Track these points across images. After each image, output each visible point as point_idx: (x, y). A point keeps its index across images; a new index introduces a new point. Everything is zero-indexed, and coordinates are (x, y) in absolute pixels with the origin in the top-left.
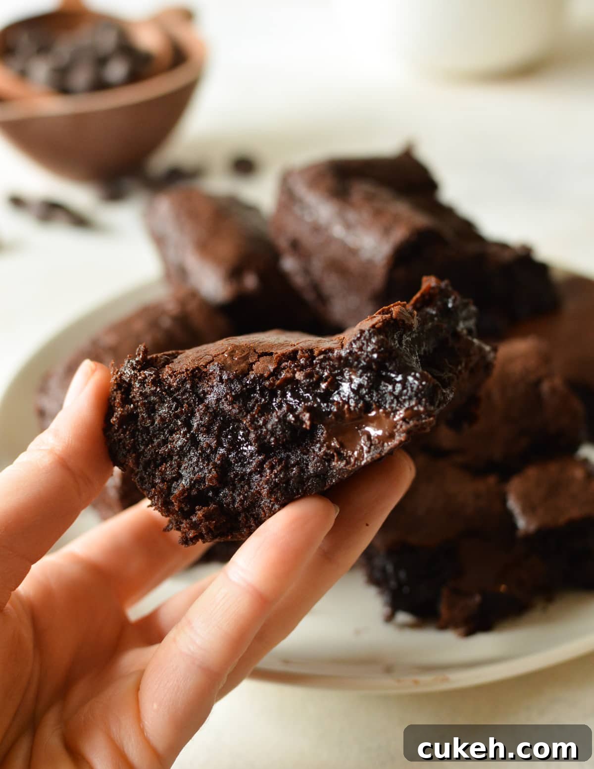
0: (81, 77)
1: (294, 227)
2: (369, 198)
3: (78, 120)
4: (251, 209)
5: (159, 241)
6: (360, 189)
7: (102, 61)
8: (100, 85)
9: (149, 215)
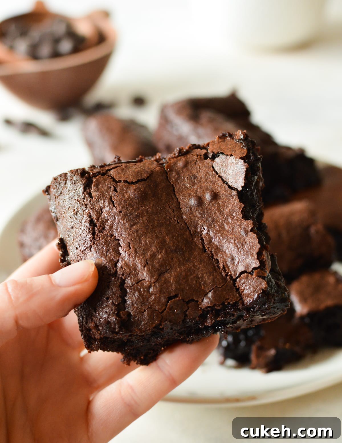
0: (45, 50)
1: (168, 137)
2: (211, 121)
3: (44, 75)
4: (143, 127)
5: (90, 145)
6: (206, 116)
7: (57, 41)
8: (56, 55)
9: (84, 130)
